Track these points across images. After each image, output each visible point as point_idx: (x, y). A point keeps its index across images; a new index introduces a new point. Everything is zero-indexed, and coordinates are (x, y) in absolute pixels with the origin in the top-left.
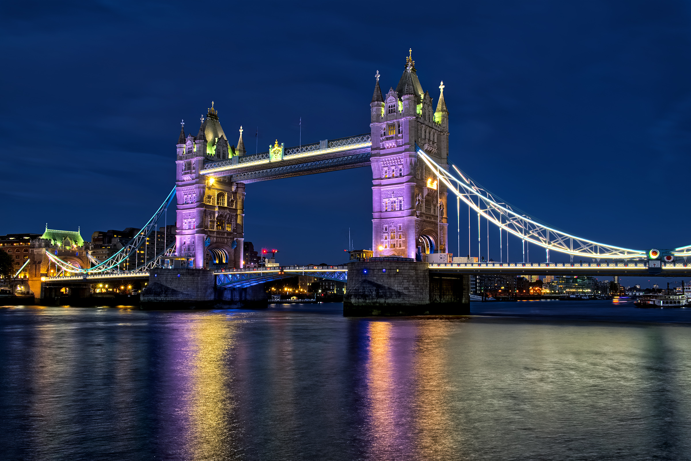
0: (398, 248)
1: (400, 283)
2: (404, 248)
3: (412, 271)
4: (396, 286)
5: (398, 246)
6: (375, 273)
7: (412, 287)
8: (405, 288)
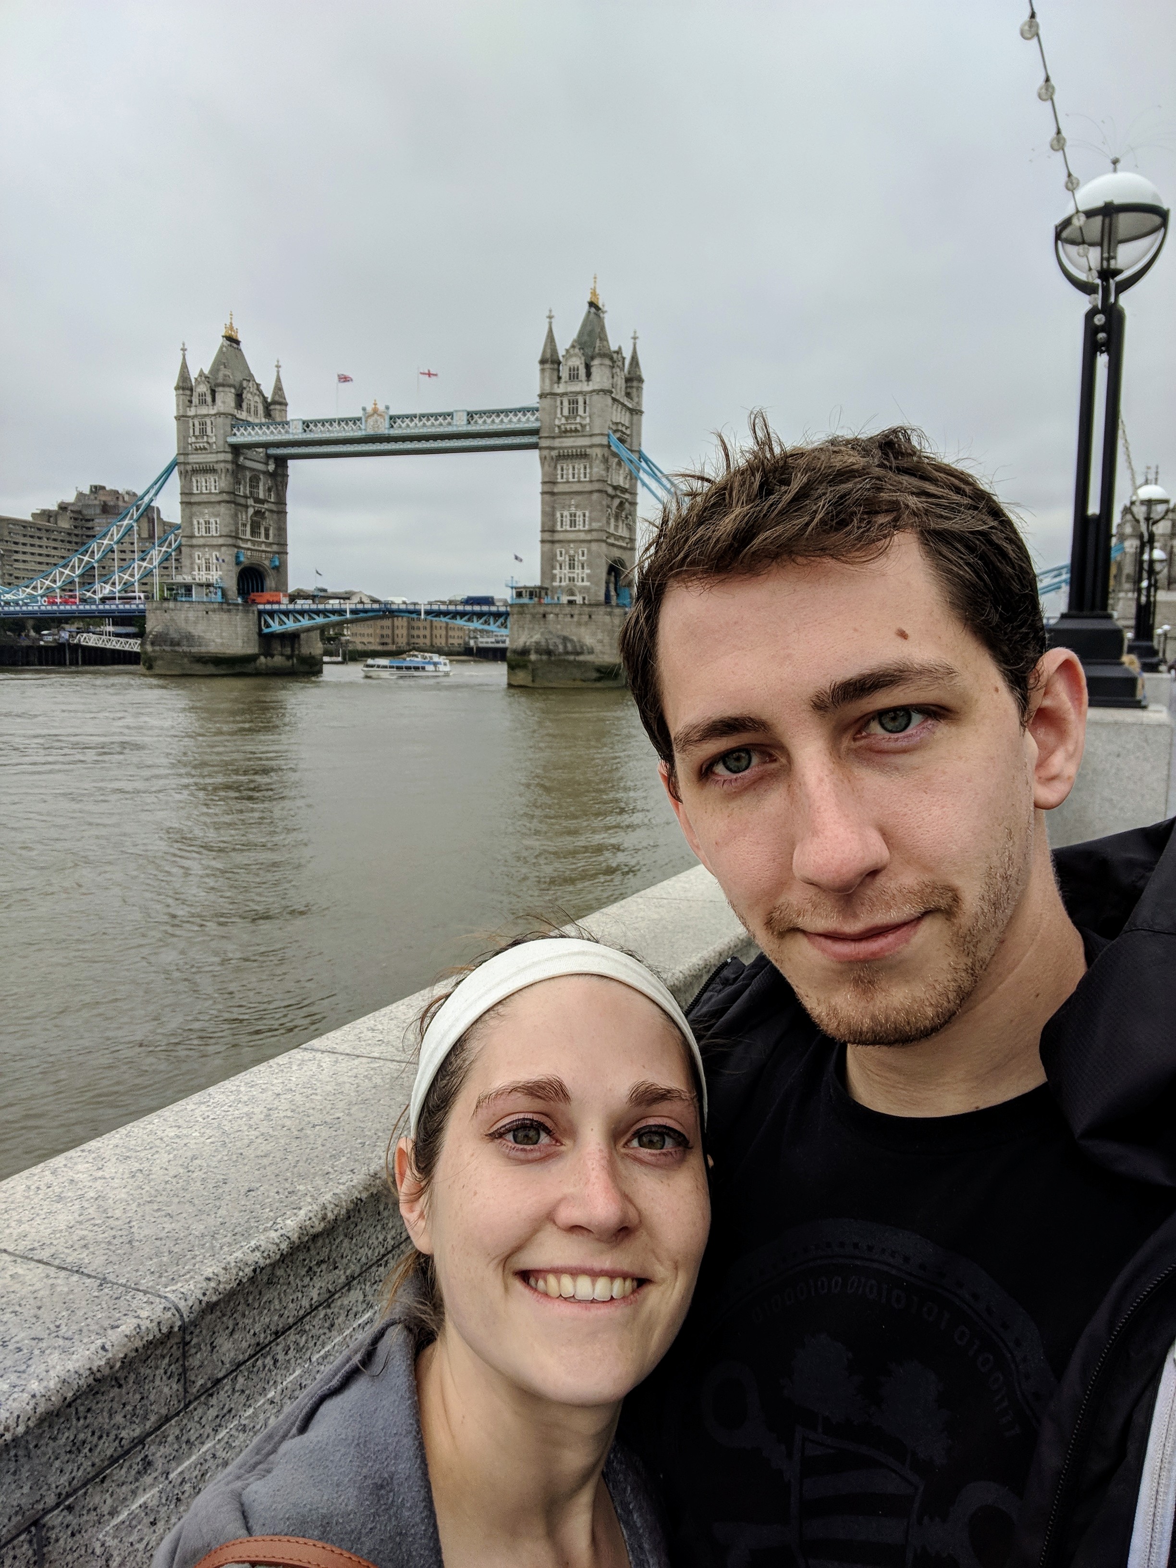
0: (580, 584)
1: (594, 634)
2: (588, 584)
3: (608, 617)
4: (587, 637)
5: (580, 580)
6: (560, 619)
7: (607, 640)
8: (601, 641)
